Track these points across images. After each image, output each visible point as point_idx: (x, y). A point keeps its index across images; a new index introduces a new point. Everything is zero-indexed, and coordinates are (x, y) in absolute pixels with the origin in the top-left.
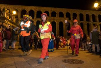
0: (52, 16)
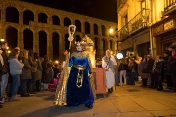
0: (40, 21)
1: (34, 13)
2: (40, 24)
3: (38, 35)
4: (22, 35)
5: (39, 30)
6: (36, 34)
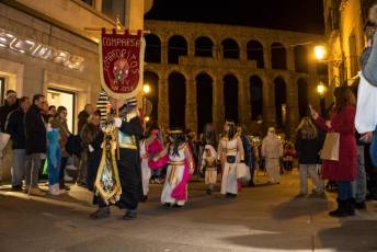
1: (187, 39)
2: (199, 60)
3: (195, 83)
4: (167, 85)
5: (198, 72)
6: (191, 81)
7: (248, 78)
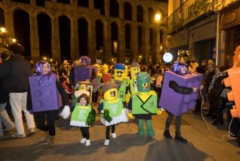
2: (60, 5)
3: (57, 22)
5: (59, 14)
6: (55, 20)
7: (94, 21)
